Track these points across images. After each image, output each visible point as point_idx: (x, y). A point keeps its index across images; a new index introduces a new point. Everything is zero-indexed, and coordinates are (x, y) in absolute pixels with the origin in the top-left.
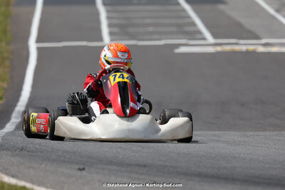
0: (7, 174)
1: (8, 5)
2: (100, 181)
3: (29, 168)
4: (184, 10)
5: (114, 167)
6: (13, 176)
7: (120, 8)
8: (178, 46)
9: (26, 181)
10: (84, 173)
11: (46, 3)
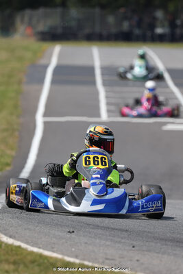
0: (6, 235)
1: (20, 83)
2: (86, 243)
3: (25, 229)
4: (172, 93)
5: (100, 231)
6: (11, 237)
7: (117, 89)
8: (165, 124)
9: (22, 241)
10: (73, 235)
11: (53, 82)
